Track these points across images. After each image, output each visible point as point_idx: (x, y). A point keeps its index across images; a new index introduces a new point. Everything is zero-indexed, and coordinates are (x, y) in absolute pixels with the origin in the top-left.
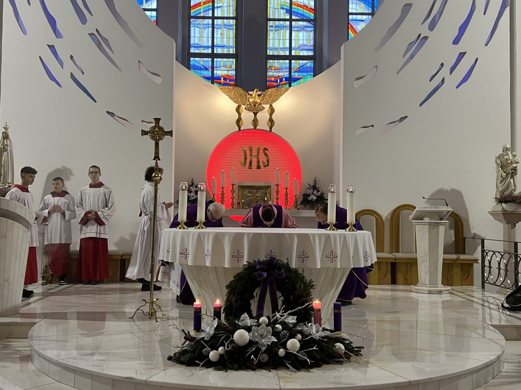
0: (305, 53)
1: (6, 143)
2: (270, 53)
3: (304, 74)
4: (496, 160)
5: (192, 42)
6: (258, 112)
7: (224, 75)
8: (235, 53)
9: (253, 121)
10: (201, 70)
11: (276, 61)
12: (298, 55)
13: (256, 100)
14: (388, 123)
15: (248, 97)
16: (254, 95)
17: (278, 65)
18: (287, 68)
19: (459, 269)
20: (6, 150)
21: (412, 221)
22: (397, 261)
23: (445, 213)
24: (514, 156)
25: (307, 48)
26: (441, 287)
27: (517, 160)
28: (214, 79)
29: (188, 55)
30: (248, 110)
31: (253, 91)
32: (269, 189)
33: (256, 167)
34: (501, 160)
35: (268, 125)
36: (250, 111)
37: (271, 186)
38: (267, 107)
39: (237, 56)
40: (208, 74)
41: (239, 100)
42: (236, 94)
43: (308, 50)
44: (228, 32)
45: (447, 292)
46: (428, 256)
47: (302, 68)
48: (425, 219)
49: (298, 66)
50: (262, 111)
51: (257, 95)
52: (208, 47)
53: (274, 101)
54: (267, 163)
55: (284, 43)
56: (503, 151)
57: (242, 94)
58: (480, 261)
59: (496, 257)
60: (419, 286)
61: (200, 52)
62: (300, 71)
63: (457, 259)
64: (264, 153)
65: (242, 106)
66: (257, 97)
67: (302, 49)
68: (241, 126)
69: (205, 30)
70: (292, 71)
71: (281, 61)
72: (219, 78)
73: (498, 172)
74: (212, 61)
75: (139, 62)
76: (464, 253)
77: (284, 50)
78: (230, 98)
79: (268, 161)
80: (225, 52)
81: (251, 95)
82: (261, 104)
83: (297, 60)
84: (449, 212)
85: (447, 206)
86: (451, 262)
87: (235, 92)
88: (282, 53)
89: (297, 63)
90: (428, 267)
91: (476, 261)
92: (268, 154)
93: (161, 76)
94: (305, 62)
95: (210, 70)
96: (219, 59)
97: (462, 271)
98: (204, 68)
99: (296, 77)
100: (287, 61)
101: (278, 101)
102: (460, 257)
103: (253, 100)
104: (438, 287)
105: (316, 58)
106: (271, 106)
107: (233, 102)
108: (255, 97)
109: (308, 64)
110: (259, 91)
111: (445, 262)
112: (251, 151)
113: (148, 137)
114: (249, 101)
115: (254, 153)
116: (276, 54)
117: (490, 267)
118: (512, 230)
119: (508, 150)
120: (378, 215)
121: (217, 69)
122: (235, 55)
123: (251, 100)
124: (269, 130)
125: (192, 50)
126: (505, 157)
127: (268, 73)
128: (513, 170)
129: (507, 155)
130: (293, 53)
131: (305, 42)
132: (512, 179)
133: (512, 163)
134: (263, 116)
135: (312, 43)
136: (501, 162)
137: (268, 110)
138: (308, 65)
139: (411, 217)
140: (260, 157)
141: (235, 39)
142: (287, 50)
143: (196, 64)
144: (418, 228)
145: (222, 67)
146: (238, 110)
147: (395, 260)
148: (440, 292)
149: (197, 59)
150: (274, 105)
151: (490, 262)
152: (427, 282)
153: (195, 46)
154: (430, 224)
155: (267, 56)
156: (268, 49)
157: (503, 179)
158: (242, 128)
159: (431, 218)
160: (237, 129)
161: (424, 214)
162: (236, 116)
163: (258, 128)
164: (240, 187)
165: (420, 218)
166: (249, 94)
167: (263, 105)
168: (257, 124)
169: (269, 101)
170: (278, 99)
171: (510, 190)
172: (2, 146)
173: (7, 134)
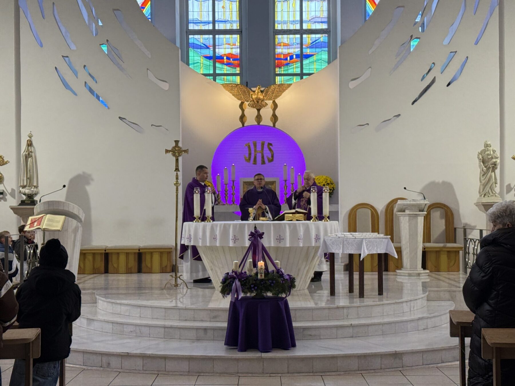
0: (319, 26)
1: (30, 150)
2: (278, 27)
3: (317, 50)
4: (478, 156)
5: (191, 17)
6: (261, 109)
7: (227, 53)
8: (238, 28)
9: (257, 117)
10: (201, 49)
11: (285, 36)
12: (310, 28)
13: (259, 96)
14: (382, 121)
16: (257, 91)
17: (288, 41)
18: (298, 44)
19: (446, 256)
20: (32, 156)
21: (397, 213)
24: (494, 151)
25: (320, 20)
26: (420, 270)
27: (497, 155)
28: (216, 59)
29: (186, 32)
30: (251, 107)
32: (274, 185)
33: (260, 162)
34: (483, 155)
35: (272, 121)
36: (254, 107)
37: (275, 182)
38: (270, 103)
39: (242, 32)
40: (209, 52)
41: (243, 97)
42: (238, 91)
43: (322, 22)
44: (231, 5)
45: (426, 274)
47: (315, 43)
48: (406, 211)
49: (310, 42)
50: (265, 108)
51: (260, 92)
52: (209, 23)
53: (277, 97)
54: (271, 158)
55: (294, 16)
56: (485, 147)
57: (245, 91)
59: (472, 244)
60: (403, 270)
61: (199, 29)
62: (312, 46)
63: (444, 247)
64: (268, 148)
65: (245, 102)
67: (315, 22)
68: (245, 122)
69: (204, 3)
70: (304, 47)
71: (291, 36)
72: (221, 58)
73: (480, 166)
74: (213, 38)
75: (148, 69)
76: (454, 242)
77: (294, 23)
78: (233, 95)
79: (273, 156)
80: (228, 28)
81: (254, 92)
82: (264, 100)
83: (309, 34)
84: (426, 205)
85: (425, 199)
86: (438, 249)
87: (238, 89)
88: (292, 27)
89: (309, 38)
90: (409, 254)
91: (461, 248)
92: (272, 149)
93: (167, 81)
94: (318, 36)
95: (212, 48)
96: (221, 36)
97: (449, 258)
98: (204, 46)
99: (308, 54)
100: (298, 36)
101: (281, 96)
102: (447, 245)
103: (256, 96)
104: (417, 270)
105: (330, 31)
106: (274, 102)
107: (236, 99)
108: (258, 93)
109: (322, 38)
112: (255, 146)
113: (170, 154)
114: (252, 97)
115: (259, 148)
116: (285, 28)
117: (469, 253)
119: (488, 146)
120: (372, 207)
121: (220, 47)
122: (239, 31)
123: (253, 97)
124: (272, 125)
125: (191, 27)
126: (487, 153)
127: (276, 50)
128: (493, 164)
129: (488, 151)
130: (305, 27)
131: (318, 14)
132: (493, 173)
133: (492, 158)
134: (266, 113)
135: (325, 14)
136: (483, 157)
137: (271, 105)
138: (322, 40)
139: (395, 209)
140: (264, 152)
141: (238, 12)
142: (297, 23)
143: (196, 42)
144: (402, 219)
145: (225, 45)
146: (241, 106)
148: (419, 275)
149: (196, 36)
151: (469, 249)
153: (194, 21)
154: (410, 215)
155: (275, 31)
156: (276, 23)
157: (484, 174)
158: (246, 125)
159: (411, 210)
160: (240, 125)
161: (404, 207)
162: (240, 112)
163: (261, 124)
164: (245, 183)
165: (403, 210)
166: (252, 90)
167: (267, 102)
168: (261, 120)
169: (271, 97)
170: (281, 95)
171: (491, 183)
172: (27, 153)
173: (31, 142)
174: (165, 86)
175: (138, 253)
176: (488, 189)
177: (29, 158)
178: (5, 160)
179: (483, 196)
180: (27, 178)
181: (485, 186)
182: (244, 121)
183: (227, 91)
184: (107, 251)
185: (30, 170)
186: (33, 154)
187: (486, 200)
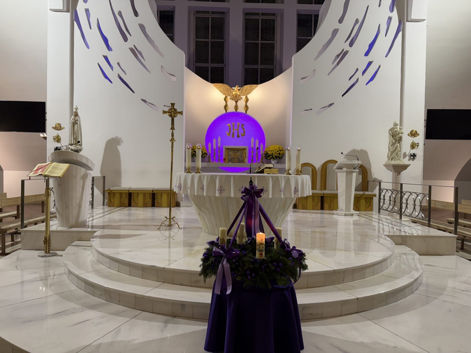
1: (76, 119)
4: (389, 132)
6: (238, 101)
13: (237, 93)
14: (321, 108)
15: (232, 91)
16: (235, 90)
19: (364, 200)
21: (335, 170)
22: (324, 195)
23: (357, 165)
24: (401, 129)
26: (352, 211)
29: (194, 64)
31: (235, 87)
32: (245, 150)
33: (237, 136)
34: (392, 131)
35: (245, 110)
36: (233, 100)
37: (246, 149)
38: (244, 97)
39: (225, 65)
41: (226, 93)
42: (224, 89)
45: (357, 215)
46: (345, 192)
48: (344, 168)
50: (241, 100)
53: (248, 93)
54: (243, 134)
56: (394, 126)
57: (228, 89)
58: (378, 196)
59: (389, 193)
60: (338, 211)
63: (364, 194)
64: (242, 127)
66: (238, 91)
73: (390, 139)
75: (162, 67)
76: (367, 191)
78: (221, 91)
79: (244, 132)
81: (234, 90)
82: (240, 96)
84: (359, 164)
85: (358, 160)
86: (360, 196)
87: (223, 87)
90: (345, 199)
91: (375, 195)
92: (244, 128)
93: (175, 76)
97: (366, 202)
102: (365, 193)
103: (235, 93)
104: (351, 212)
106: (246, 97)
107: (222, 94)
108: (236, 91)
110: (239, 87)
111: (356, 196)
112: (233, 126)
113: (167, 115)
114: (232, 93)
115: (236, 127)
117: (384, 199)
118: (398, 176)
119: (397, 125)
120: (312, 166)
123: (234, 93)
126: (395, 130)
128: (399, 138)
129: (396, 128)
132: (399, 144)
133: (399, 133)
134: (241, 104)
136: (392, 133)
137: (245, 99)
139: (335, 167)
140: (239, 129)
144: (339, 174)
146: (225, 99)
147: (324, 194)
148: (352, 215)
150: (249, 96)
151: (384, 196)
152: (344, 208)
154: (347, 172)
157: (393, 144)
158: (228, 111)
159: (347, 168)
160: (224, 112)
161: (343, 165)
162: (224, 103)
163: (238, 111)
164: (227, 149)
165: (340, 168)
166: (232, 89)
167: (241, 96)
168: (238, 108)
169: (245, 93)
170: (251, 92)
171: (397, 151)
172: (74, 121)
173: (77, 113)
174: (174, 79)
175: (152, 193)
176: (395, 155)
177: (75, 124)
178: (62, 127)
179: (391, 159)
180: (74, 139)
181: (392, 153)
182: (227, 109)
183: (216, 89)
184: (130, 192)
185: (76, 133)
186: (78, 122)
187: (393, 162)
